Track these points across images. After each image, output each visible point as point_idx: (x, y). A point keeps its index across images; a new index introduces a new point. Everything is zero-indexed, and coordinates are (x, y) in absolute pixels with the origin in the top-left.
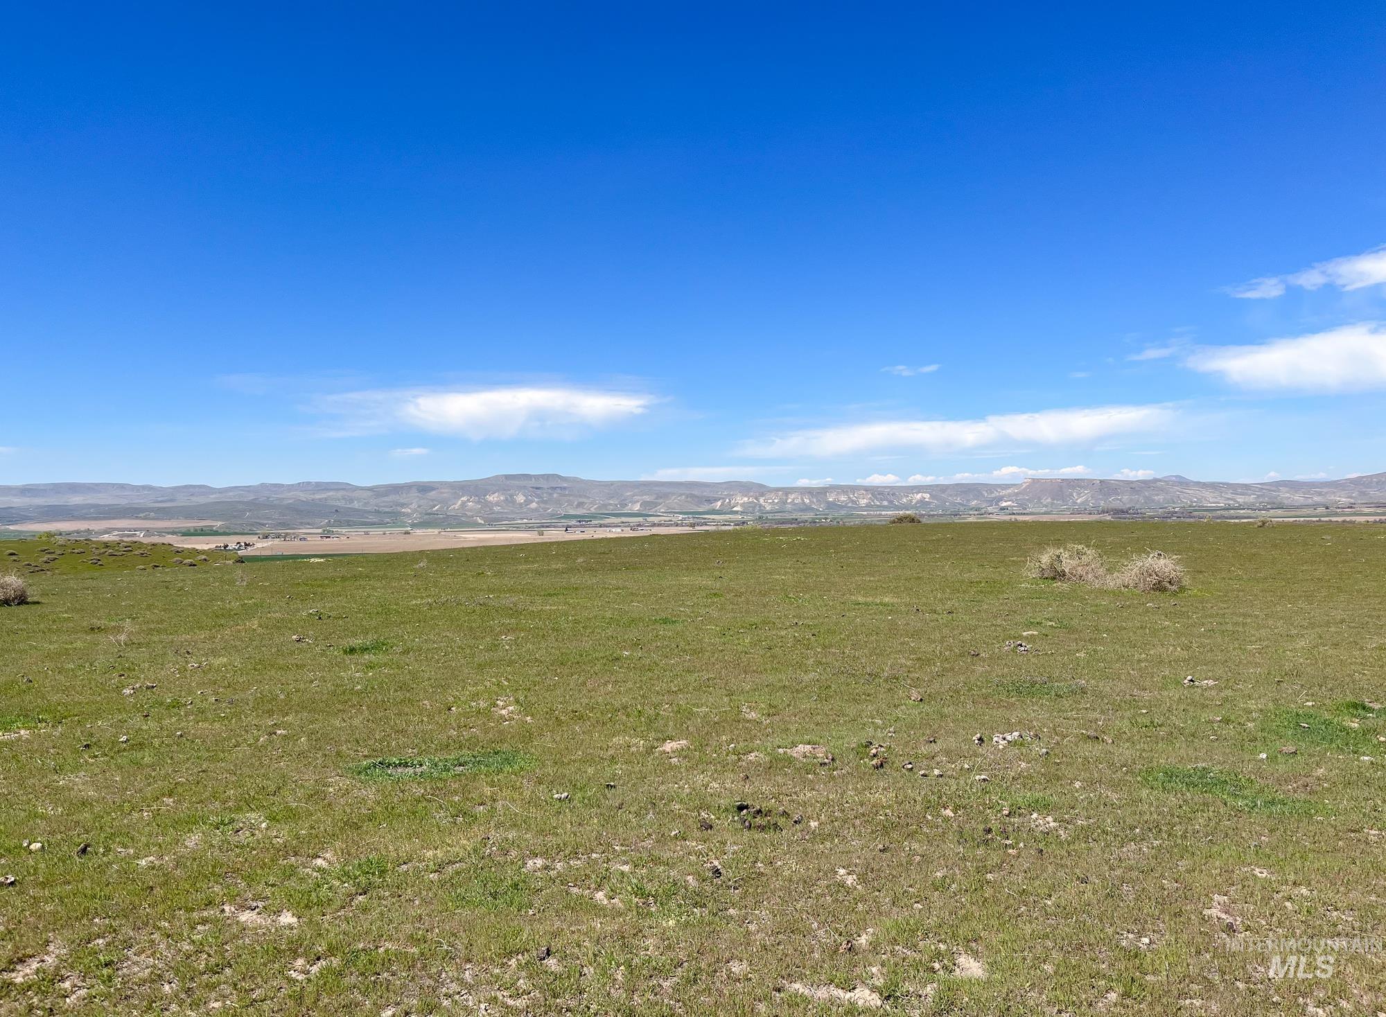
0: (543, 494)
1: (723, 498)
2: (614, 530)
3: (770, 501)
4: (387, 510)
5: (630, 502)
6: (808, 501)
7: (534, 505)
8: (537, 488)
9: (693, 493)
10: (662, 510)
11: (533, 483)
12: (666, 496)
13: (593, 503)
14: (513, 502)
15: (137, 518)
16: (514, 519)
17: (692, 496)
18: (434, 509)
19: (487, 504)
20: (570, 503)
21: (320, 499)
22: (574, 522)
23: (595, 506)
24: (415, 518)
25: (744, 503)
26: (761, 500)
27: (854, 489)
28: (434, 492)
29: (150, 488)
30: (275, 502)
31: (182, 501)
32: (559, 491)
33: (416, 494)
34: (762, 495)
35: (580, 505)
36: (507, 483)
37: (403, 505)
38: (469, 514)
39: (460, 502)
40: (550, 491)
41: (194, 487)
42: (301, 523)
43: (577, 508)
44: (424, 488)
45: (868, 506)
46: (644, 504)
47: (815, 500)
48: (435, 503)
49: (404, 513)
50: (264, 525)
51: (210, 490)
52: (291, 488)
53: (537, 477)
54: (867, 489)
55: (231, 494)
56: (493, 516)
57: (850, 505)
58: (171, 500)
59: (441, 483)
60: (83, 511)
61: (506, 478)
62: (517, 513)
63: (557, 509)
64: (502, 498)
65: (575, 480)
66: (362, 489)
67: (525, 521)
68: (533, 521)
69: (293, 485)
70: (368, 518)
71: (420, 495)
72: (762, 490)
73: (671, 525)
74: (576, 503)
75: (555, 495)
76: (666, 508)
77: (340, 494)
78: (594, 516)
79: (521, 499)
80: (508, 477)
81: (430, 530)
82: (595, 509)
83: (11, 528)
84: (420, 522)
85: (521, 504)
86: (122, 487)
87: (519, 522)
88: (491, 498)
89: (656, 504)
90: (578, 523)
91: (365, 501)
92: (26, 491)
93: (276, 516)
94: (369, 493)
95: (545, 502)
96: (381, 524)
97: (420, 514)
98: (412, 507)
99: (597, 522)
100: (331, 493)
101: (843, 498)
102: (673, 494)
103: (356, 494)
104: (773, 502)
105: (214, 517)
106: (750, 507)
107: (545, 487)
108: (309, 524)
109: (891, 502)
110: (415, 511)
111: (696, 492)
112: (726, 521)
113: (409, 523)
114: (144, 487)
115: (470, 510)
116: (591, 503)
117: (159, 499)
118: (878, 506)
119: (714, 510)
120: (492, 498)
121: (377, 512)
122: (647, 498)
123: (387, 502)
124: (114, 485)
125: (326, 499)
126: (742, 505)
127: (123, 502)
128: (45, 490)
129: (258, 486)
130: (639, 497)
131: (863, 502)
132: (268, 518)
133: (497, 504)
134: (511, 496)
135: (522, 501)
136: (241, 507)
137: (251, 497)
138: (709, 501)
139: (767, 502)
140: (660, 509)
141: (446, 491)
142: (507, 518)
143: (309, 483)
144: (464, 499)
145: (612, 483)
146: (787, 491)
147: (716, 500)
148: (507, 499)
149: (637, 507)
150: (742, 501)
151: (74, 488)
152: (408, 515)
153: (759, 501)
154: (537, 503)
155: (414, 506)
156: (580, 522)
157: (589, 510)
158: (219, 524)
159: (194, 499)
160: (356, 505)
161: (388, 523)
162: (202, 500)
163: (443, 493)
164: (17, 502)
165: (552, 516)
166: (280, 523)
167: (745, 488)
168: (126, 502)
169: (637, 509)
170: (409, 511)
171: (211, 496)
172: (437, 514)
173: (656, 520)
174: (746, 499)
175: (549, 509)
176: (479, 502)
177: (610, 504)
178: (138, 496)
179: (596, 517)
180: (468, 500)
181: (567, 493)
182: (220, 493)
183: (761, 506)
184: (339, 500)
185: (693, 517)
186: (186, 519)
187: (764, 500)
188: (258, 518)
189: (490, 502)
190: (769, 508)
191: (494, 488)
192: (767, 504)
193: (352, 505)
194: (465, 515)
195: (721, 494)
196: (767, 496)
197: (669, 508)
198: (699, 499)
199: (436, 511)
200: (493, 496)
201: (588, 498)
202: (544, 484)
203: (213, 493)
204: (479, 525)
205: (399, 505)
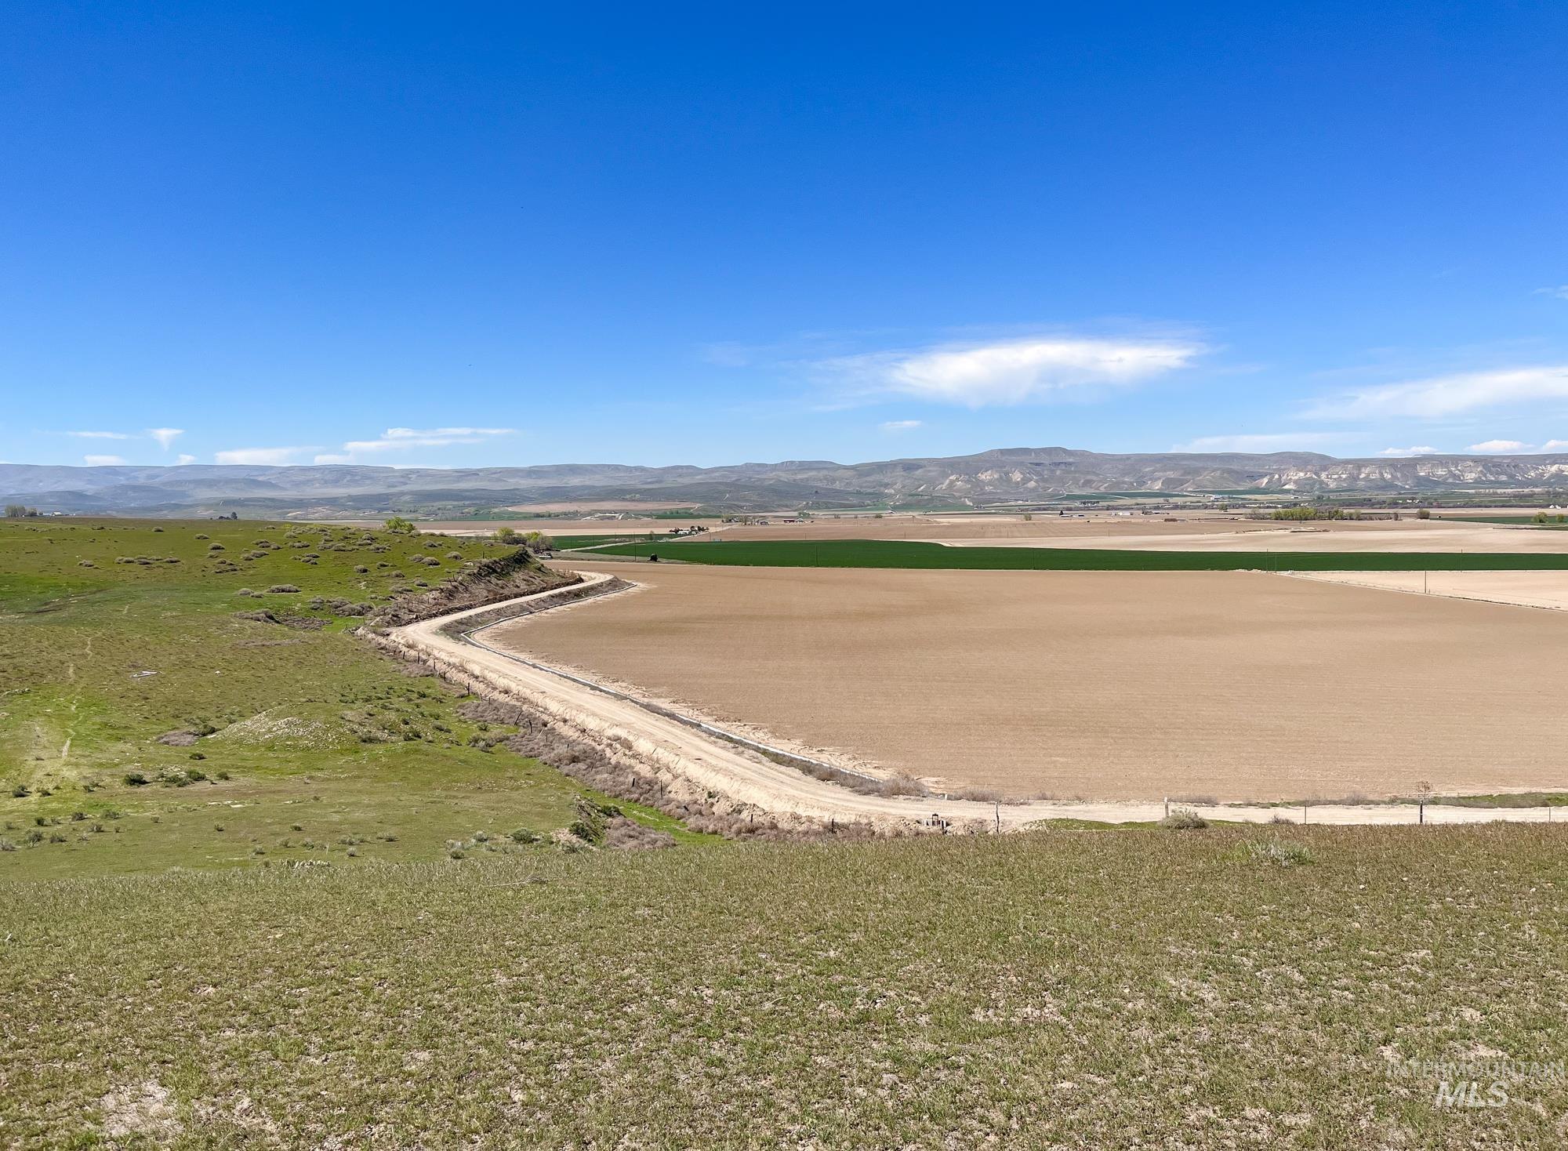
0: (1043, 471)
1: (1270, 474)
2: (1121, 514)
3: (1336, 476)
4: (869, 490)
5: (1150, 479)
6: (1389, 476)
7: (1032, 484)
8: (1037, 464)
9: (1232, 467)
10: (1189, 489)
11: (1032, 458)
12: (1197, 471)
13: (1104, 481)
14: (1009, 480)
15: (624, 500)
16: (1006, 501)
17: (1230, 472)
18: (919, 490)
19: (980, 484)
20: (1076, 481)
21: (802, 480)
22: (1077, 504)
23: (1106, 485)
24: (898, 500)
25: (1299, 479)
26: (1323, 476)
27: (1456, 460)
28: (920, 471)
30: (756, 483)
31: (670, 482)
32: (1064, 467)
33: (902, 473)
34: (1324, 468)
35: (1088, 483)
36: (1003, 459)
37: (886, 486)
38: (957, 494)
39: (947, 482)
40: (1052, 467)
42: (779, 506)
43: (1082, 487)
44: (909, 466)
45: (1477, 482)
46: (1167, 482)
47: (1399, 475)
48: (921, 482)
49: (887, 494)
50: (742, 507)
51: (698, 471)
52: (774, 467)
53: (1037, 451)
54: (1477, 460)
55: (717, 474)
56: (984, 497)
57: (1450, 480)
59: (929, 460)
60: (578, 493)
61: (1001, 453)
62: (1012, 493)
63: (1059, 489)
64: (996, 476)
65: (1083, 454)
66: (846, 468)
67: (1021, 502)
68: (1029, 503)
69: (776, 465)
70: (848, 500)
71: (906, 474)
72: (1325, 463)
73: (1198, 508)
74: (1082, 481)
75: (1058, 472)
76: (1195, 487)
77: (822, 474)
78: (1102, 497)
79: (1017, 477)
80: (1003, 452)
82: (1105, 488)
83: (510, 508)
84: (904, 504)
85: (1017, 483)
86: (617, 468)
87: (1013, 503)
89: (1182, 482)
90: (1082, 505)
91: (847, 481)
92: (531, 472)
93: (755, 498)
94: (851, 473)
95: (1044, 480)
96: (862, 506)
97: (904, 495)
98: (896, 488)
99: (1105, 504)
100: (813, 473)
101: (1441, 472)
102: (1206, 469)
103: (839, 474)
104: (1340, 477)
105: (694, 499)
106: (1306, 484)
107: (1047, 462)
108: (787, 506)
109: (1511, 476)
110: (898, 492)
111: (1235, 467)
112: (1271, 503)
113: (890, 505)
114: (636, 468)
115: (958, 491)
116: (1100, 481)
117: (649, 480)
118: (1491, 482)
119: (1258, 488)
120: (984, 476)
121: (859, 493)
122: (1171, 474)
123: (869, 482)
124: (609, 466)
125: (807, 479)
126: (1296, 482)
127: (616, 483)
128: (548, 472)
129: (742, 466)
130: (1161, 474)
131: (1470, 477)
132: (746, 501)
133: (990, 483)
134: (1007, 474)
135: (1019, 480)
136: (722, 488)
137: (734, 477)
138: (1252, 477)
139: (1331, 478)
140: (1187, 487)
141: (935, 469)
142: (999, 499)
143: (792, 462)
144: (953, 477)
145: (1128, 457)
146: (1360, 464)
147: (1262, 476)
148: (1001, 477)
149: (1157, 486)
150: (1296, 478)
151: (573, 469)
152: (890, 496)
153: (1319, 477)
154: (1036, 481)
155: (898, 486)
156: (1084, 503)
157: (1097, 489)
158: (697, 506)
159: (680, 480)
160: (837, 485)
161: (868, 505)
162: (687, 481)
163: (929, 471)
164: (524, 483)
165: (1052, 497)
166: (760, 505)
167: (1301, 460)
168: (619, 483)
169: (1157, 488)
170: (893, 491)
171: (697, 477)
172: (922, 495)
173: (1179, 501)
174: (1302, 474)
175: (1049, 488)
176: (968, 481)
177: (1125, 483)
178: (631, 477)
179: (1105, 498)
180: (957, 479)
181: (1073, 469)
182: (706, 474)
183: (1322, 482)
184: (821, 480)
185: (1229, 498)
186: (668, 500)
187: (1327, 475)
188: (738, 500)
189: (982, 481)
190: (1332, 485)
191: (988, 465)
192: (1331, 480)
193: (834, 486)
194: (954, 497)
195: (1269, 469)
196: (1331, 471)
197: (1199, 487)
198: (1239, 476)
199: (922, 491)
200: (986, 474)
201: (1097, 475)
202: (1046, 460)
203: (701, 474)
204: (967, 507)
205: (882, 486)
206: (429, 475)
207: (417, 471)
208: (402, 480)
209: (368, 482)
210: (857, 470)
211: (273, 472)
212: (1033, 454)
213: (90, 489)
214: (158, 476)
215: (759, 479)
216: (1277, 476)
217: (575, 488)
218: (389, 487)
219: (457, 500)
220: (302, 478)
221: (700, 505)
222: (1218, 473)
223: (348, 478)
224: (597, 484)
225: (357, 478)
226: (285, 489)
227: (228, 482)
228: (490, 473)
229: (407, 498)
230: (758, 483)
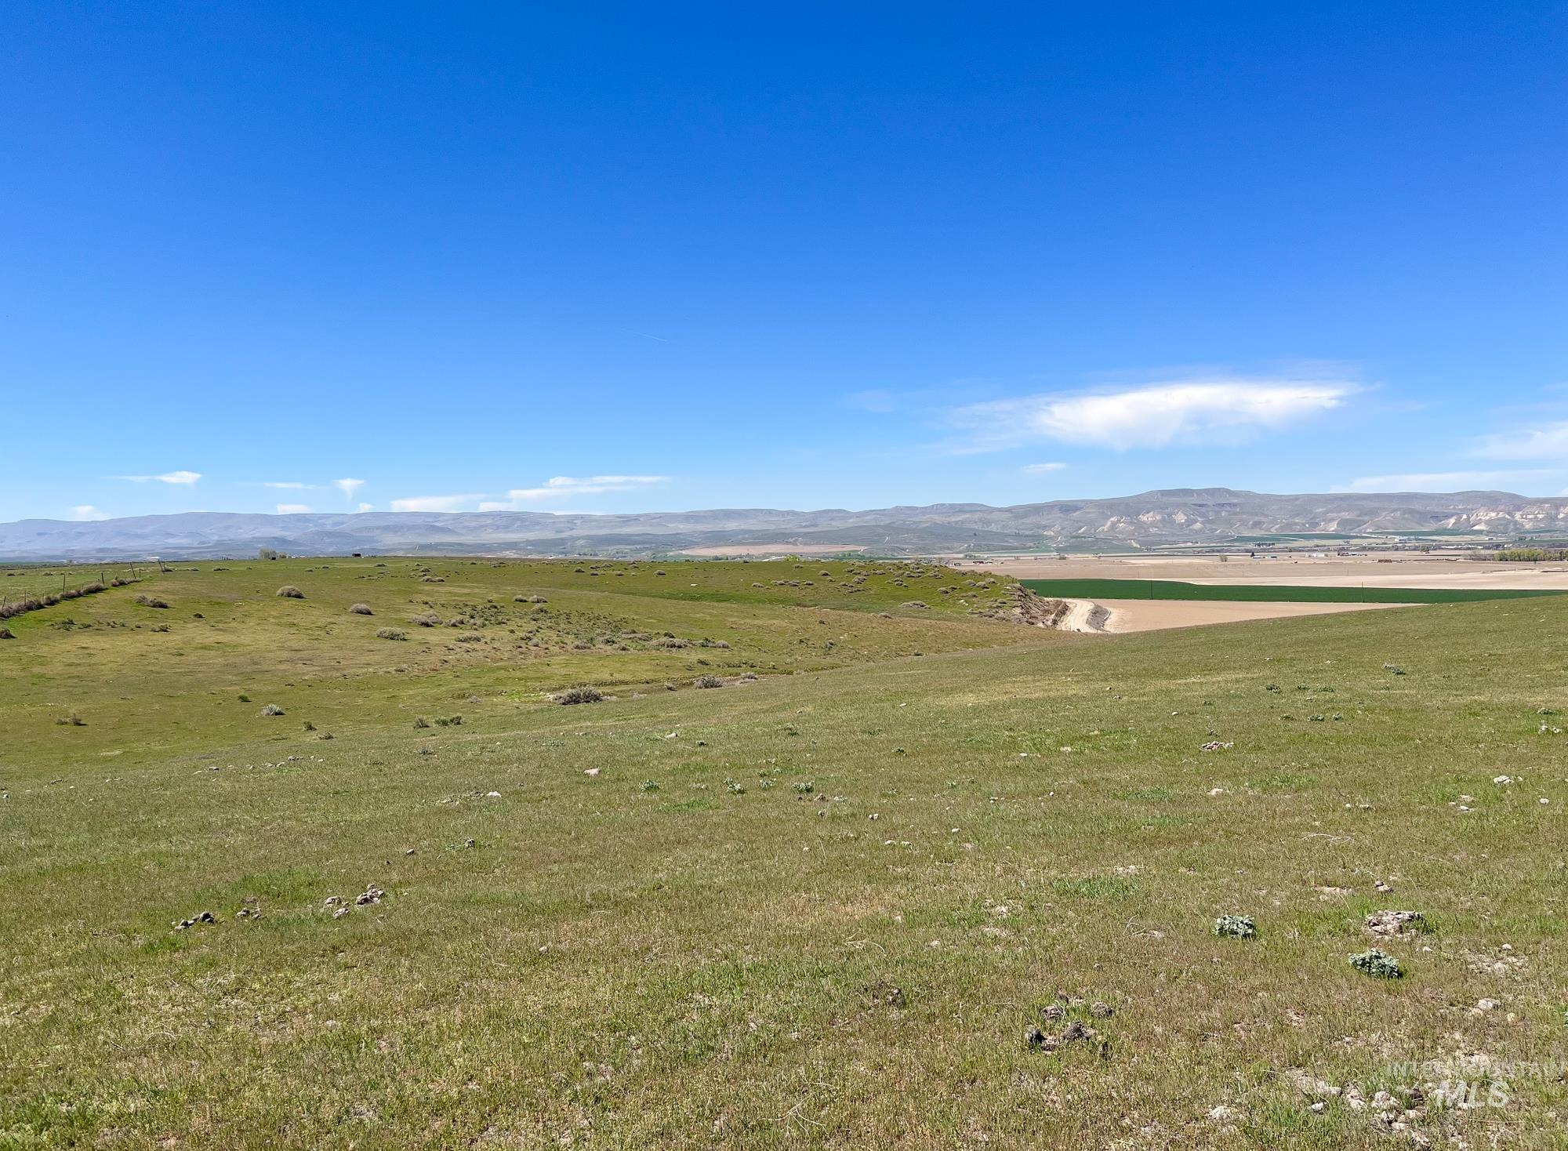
0: (1208, 511)
1: (1458, 514)
2: (1311, 555)
3: (1530, 517)
4: (1027, 533)
5: (1324, 521)
7: (1198, 526)
8: (1201, 506)
9: (1410, 507)
10: (1368, 530)
11: (1195, 499)
12: (1374, 512)
13: (1275, 522)
14: (1173, 522)
15: (788, 543)
16: (1175, 542)
17: (1411, 512)
18: (1080, 531)
19: (1141, 525)
20: (1244, 523)
21: (957, 522)
22: (1251, 546)
23: (1277, 526)
24: (1060, 542)
25: (1490, 520)
26: (1518, 516)
28: (1078, 513)
29: (794, 513)
30: (912, 526)
31: (824, 526)
32: (1228, 508)
33: (1059, 515)
34: (1518, 509)
35: (1257, 524)
36: (1164, 500)
37: (1045, 527)
38: (1120, 536)
39: (1109, 523)
40: (1216, 509)
41: (833, 511)
42: (941, 548)
43: (1252, 528)
44: (1067, 508)
46: (1343, 523)
48: (1081, 524)
49: (1046, 536)
50: (905, 550)
52: (925, 510)
53: (1199, 492)
55: (869, 518)
56: (1150, 538)
58: (815, 525)
59: (1086, 502)
60: (740, 537)
61: (1162, 495)
62: (1178, 535)
63: (1227, 530)
64: (1158, 518)
65: (1247, 495)
66: (1000, 510)
67: (1190, 544)
68: (1198, 545)
69: (926, 508)
70: (1007, 542)
71: (1062, 516)
72: (1517, 503)
73: (1384, 549)
74: (1251, 523)
75: (1223, 514)
76: (1374, 528)
77: (977, 516)
78: (1276, 539)
79: (1181, 518)
80: (1165, 493)
81: (1079, 555)
82: (1276, 530)
83: (684, 552)
84: (1067, 547)
85: (1182, 524)
86: (770, 512)
87: (1182, 545)
88: (1145, 518)
89: (1359, 523)
90: (1257, 547)
91: (1004, 523)
92: (690, 517)
93: (915, 541)
94: (1008, 515)
95: (1210, 522)
96: (1024, 549)
97: (1065, 537)
98: (1055, 530)
99: (1282, 546)
100: (967, 516)
102: (1384, 509)
103: (995, 516)
104: (1536, 517)
105: (857, 542)
106: (1499, 525)
107: (1210, 503)
108: (948, 549)
110: (1059, 533)
111: (1416, 506)
112: (1468, 544)
113: (1054, 548)
114: (788, 513)
115: (1121, 532)
116: (1271, 522)
117: (804, 524)
119: (1446, 529)
120: (1147, 518)
121: (1017, 535)
122: (1346, 515)
123: (1027, 524)
124: (762, 511)
125: (962, 522)
126: (1487, 522)
128: (704, 517)
129: (892, 510)
130: (1335, 515)
132: (907, 543)
133: (1153, 524)
134: (1169, 515)
135: (1183, 521)
136: (881, 531)
137: (887, 521)
138: (1436, 517)
139: (1526, 518)
140: (1366, 528)
141: (1092, 510)
142: (1166, 540)
143: (942, 505)
144: (1115, 519)
145: (1296, 498)
146: (1558, 503)
147: (1448, 516)
148: (1163, 519)
149: (1333, 527)
150: (1487, 518)
151: (729, 514)
152: (1052, 538)
153: (1513, 517)
154: (1202, 523)
155: (1057, 528)
156: (1259, 545)
157: (1268, 530)
158: (862, 548)
159: (835, 523)
160: (994, 528)
161: (1031, 547)
162: (839, 525)
163: (1089, 513)
164: (684, 528)
165: (1222, 538)
166: (920, 548)
167: (1491, 500)
168: (774, 526)
169: (1332, 529)
170: (1052, 534)
171: (851, 520)
172: (1085, 537)
173: (1364, 543)
174: (1493, 514)
175: (1217, 530)
176: (1131, 523)
177: (1297, 524)
178: (785, 521)
179: (1279, 540)
180: (1119, 521)
181: (1238, 510)
182: (857, 517)
183: (1516, 523)
184: (976, 523)
185: (1416, 539)
186: (831, 543)
187: (1522, 515)
188: (898, 542)
189: (1144, 523)
190: (1528, 526)
191: (1149, 506)
192: (1527, 520)
193: (989, 529)
194: (1116, 538)
195: (1454, 509)
196: (1526, 510)
197: (1379, 528)
198: (1423, 517)
199: (1083, 533)
200: (1147, 515)
201: (1267, 516)
202: (1209, 501)
203: (851, 518)
204: (1135, 550)
205: (1038, 528)
206: (595, 521)
207: (582, 517)
208: (569, 525)
209: (537, 527)
210: (1012, 513)
211: (445, 518)
212: (1195, 495)
213: (290, 535)
214: (343, 523)
215: (915, 522)
216: (1465, 517)
217: (735, 533)
218: (557, 532)
219: (629, 544)
220: (474, 524)
221: (866, 548)
222: (1399, 513)
223: (518, 523)
224: (754, 528)
225: (527, 523)
226: (462, 535)
227: (411, 528)
228: (650, 518)
229: (582, 542)
230: (914, 526)
